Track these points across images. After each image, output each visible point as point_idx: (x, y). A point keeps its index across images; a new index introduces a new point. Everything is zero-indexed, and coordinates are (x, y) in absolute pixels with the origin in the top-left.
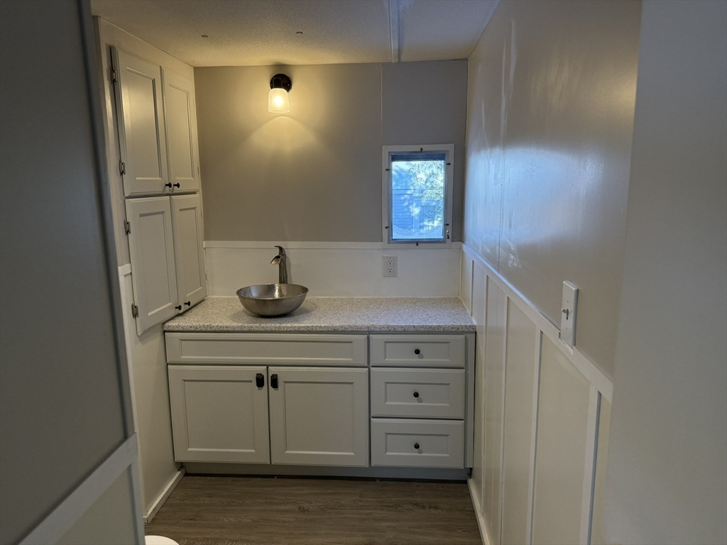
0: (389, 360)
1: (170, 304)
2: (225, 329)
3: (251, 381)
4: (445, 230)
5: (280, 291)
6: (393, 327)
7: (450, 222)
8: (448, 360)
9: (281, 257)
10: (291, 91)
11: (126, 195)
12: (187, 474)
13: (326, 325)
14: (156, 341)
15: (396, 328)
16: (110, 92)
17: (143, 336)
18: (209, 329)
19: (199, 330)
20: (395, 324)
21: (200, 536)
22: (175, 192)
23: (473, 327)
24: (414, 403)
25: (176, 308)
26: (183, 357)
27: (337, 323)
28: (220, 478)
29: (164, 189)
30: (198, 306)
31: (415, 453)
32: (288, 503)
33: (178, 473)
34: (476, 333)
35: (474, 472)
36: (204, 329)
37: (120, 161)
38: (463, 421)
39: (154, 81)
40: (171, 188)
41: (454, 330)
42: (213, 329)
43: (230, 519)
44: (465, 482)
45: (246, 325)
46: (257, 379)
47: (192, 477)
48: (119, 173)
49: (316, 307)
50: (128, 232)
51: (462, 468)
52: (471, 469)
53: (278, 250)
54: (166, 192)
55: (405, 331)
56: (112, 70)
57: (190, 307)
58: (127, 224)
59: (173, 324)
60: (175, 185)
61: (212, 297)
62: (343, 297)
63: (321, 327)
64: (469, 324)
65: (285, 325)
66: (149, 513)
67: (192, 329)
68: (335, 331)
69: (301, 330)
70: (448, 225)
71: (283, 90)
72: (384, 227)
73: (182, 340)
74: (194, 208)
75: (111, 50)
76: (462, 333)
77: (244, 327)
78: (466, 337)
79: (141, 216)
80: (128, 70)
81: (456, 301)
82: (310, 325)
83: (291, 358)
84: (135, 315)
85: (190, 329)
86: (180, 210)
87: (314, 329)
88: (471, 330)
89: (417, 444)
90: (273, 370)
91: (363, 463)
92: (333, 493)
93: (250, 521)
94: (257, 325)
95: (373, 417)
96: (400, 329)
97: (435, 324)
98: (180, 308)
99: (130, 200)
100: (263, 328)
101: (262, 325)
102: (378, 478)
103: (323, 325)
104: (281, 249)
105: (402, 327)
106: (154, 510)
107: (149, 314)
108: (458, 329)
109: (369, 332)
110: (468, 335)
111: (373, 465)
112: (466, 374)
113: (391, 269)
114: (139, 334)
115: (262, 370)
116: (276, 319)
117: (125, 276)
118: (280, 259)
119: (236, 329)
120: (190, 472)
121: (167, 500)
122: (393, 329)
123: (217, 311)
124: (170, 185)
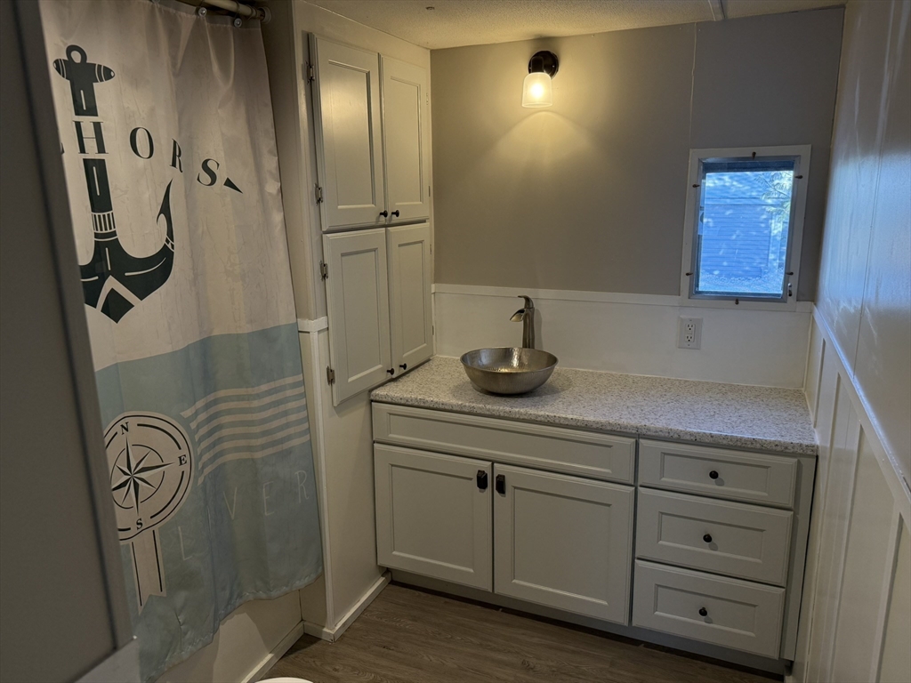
0: (667, 481)
1: (380, 366)
2: (441, 406)
3: (471, 479)
4: (786, 281)
5: (520, 359)
6: (676, 432)
7: (795, 269)
8: (766, 494)
9: (527, 313)
10: (558, 75)
11: (324, 229)
12: (393, 582)
13: (575, 417)
14: (359, 413)
15: (681, 435)
16: (306, 95)
17: (342, 406)
18: (422, 404)
19: (410, 403)
20: (680, 428)
21: (390, 673)
22: (393, 222)
23: (814, 448)
24: (705, 549)
25: (388, 371)
26: (391, 435)
27: (591, 417)
28: (430, 596)
29: (378, 218)
30: (419, 369)
31: (701, 622)
32: (509, 652)
33: (382, 579)
34: (817, 457)
35: (795, 666)
36: (416, 404)
37: (317, 186)
38: (784, 590)
39: (368, 75)
40: (388, 218)
41: (779, 449)
42: (426, 405)
43: (431, 658)
44: (781, 678)
45: (467, 404)
46: (479, 478)
47: (398, 588)
48: (315, 201)
49: (570, 385)
50: (325, 276)
51: (776, 657)
52: (792, 662)
53: (523, 300)
54: (380, 223)
55: (696, 441)
56: (310, 65)
57: (406, 370)
58: (323, 266)
59: (381, 392)
60: (393, 213)
61: (440, 356)
62: (614, 373)
63: (566, 419)
64: (806, 442)
65: (517, 410)
66: (337, 628)
67: (403, 402)
68: (586, 427)
69: (539, 419)
70: (792, 274)
71: (544, 75)
72: (683, 274)
73: (390, 414)
74: (421, 242)
75: (309, 40)
76: (793, 455)
77: (465, 406)
78: (799, 462)
79: (343, 255)
80: (330, 63)
81: (795, 395)
82: (552, 415)
83: (525, 457)
84: (331, 380)
85: (400, 401)
86: (400, 246)
87: (557, 421)
88: (809, 452)
89: (704, 608)
90: (500, 470)
91: (621, 619)
92: (573, 652)
93: (456, 666)
94: (481, 406)
95: (639, 559)
96: (688, 437)
97: (747, 435)
98: (392, 372)
99: (328, 235)
100: (489, 410)
101: (488, 407)
102: (642, 642)
103: (570, 416)
104: (527, 300)
105: (691, 434)
106: (344, 624)
107: (350, 380)
108: (786, 448)
109: (638, 435)
110: (803, 460)
111: (634, 624)
112: (795, 520)
113: (691, 336)
114: (335, 405)
115: (485, 466)
116: (508, 399)
117: (319, 332)
118: (523, 314)
119: (455, 409)
120: (396, 580)
121: (363, 613)
122: (676, 436)
123: (438, 378)
124: (385, 214)
